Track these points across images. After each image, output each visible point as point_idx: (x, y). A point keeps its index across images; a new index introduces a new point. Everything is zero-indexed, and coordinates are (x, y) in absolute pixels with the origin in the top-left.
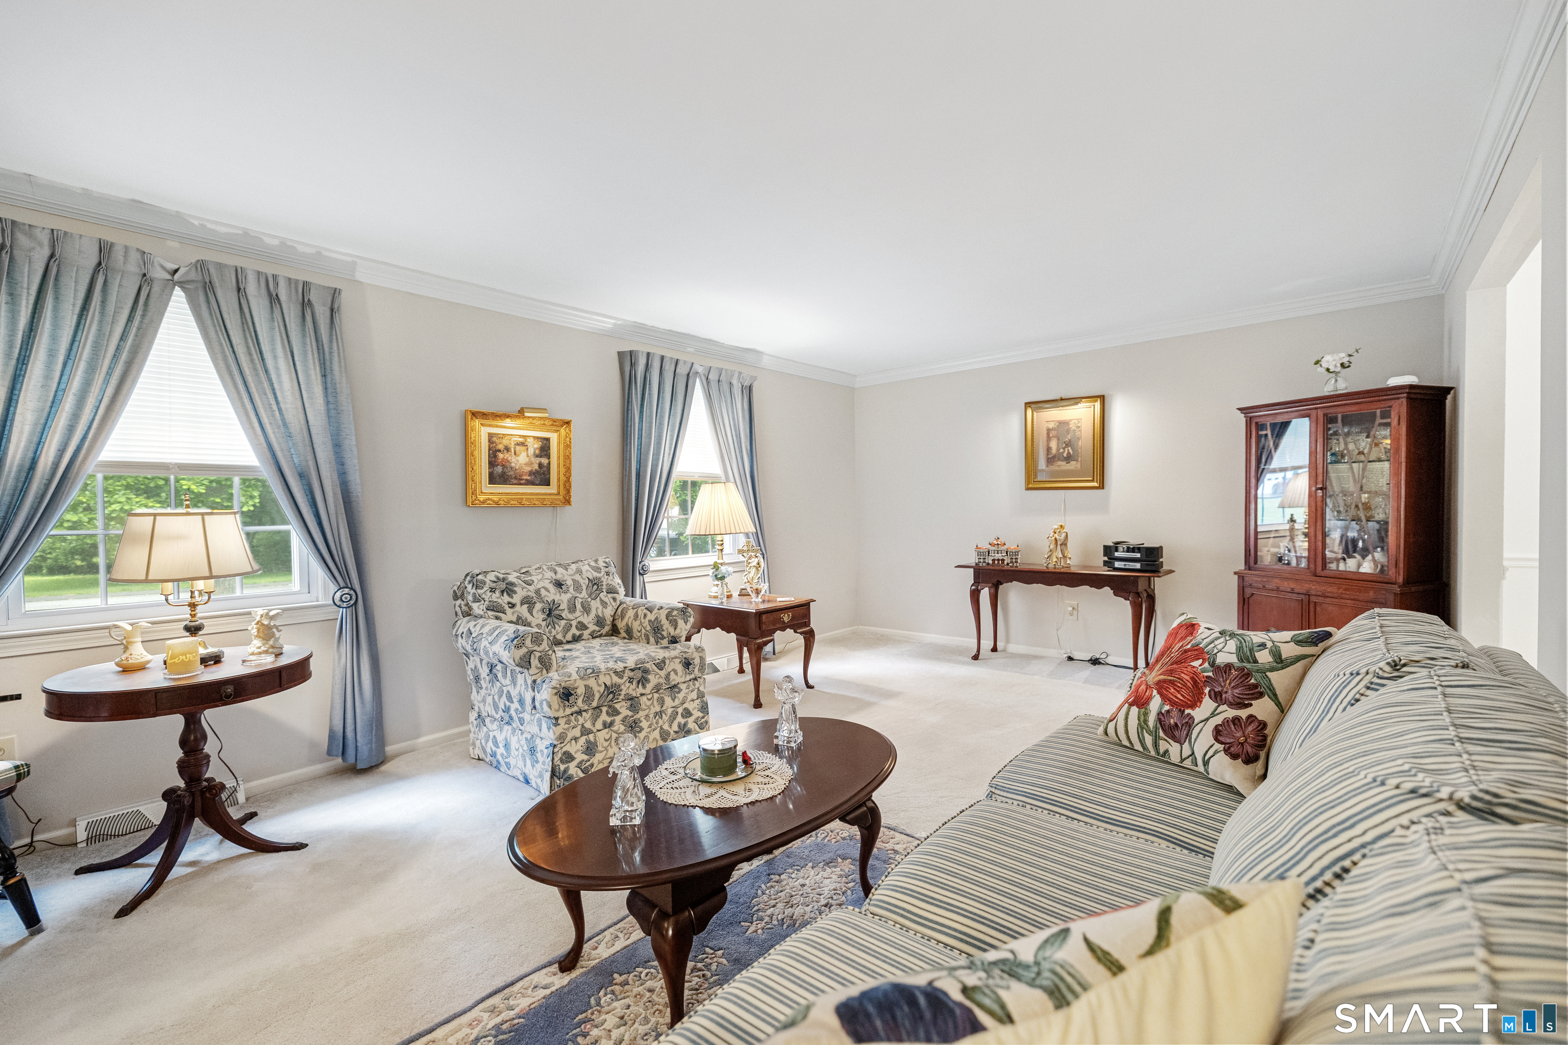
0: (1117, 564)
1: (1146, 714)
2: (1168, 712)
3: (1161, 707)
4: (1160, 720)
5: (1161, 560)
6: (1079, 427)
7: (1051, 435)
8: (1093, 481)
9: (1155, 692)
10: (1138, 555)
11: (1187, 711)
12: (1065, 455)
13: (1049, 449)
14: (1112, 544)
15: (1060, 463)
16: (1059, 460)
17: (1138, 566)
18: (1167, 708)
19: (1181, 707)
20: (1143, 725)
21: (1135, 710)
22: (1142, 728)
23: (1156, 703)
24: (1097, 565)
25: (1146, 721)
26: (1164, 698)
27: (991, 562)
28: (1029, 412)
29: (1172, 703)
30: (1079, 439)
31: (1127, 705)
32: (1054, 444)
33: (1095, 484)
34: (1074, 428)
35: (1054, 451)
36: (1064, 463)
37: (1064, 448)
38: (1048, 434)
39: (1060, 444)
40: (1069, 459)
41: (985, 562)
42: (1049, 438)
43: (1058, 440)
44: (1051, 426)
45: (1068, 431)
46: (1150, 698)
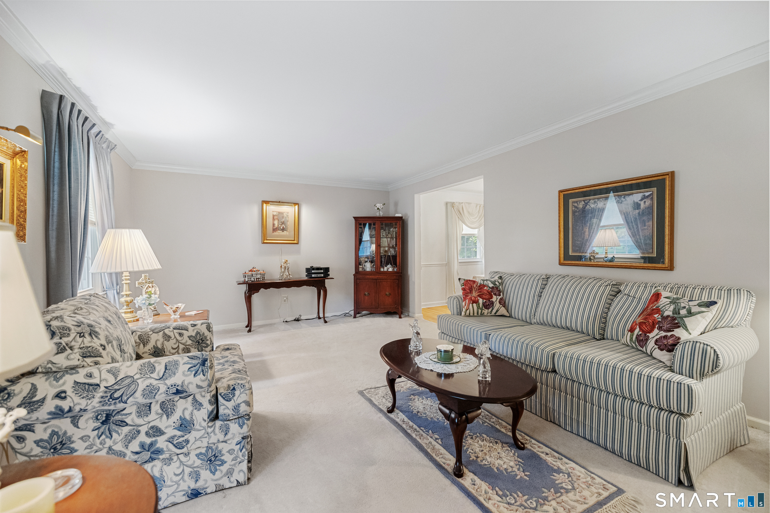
0: (313, 276)
1: (479, 304)
2: (485, 302)
3: (483, 301)
4: (483, 305)
5: (329, 273)
6: (288, 216)
7: (275, 218)
8: (294, 240)
9: (479, 298)
10: (322, 271)
11: (491, 300)
12: (282, 228)
13: (274, 225)
14: (310, 267)
15: (279, 231)
16: (279, 230)
17: (322, 275)
18: (485, 301)
19: (489, 299)
20: (478, 307)
21: (475, 305)
22: (478, 308)
23: (481, 301)
24: (303, 276)
25: (479, 306)
26: (483, 299)
27: (253, 280)
28: (265, 205)
29: (486, 299)
30: (288, 221)
31: (471, 304)
32: (276, 222)
33: (295, 242)
34: (286, 216)
35: (276, 226)
36: (281, 232)
37: (281, 225)
38: (273, 217)
39: (279, 223)
40: (283, 230)
41: (250, 280)
42: (274, 219)
43: (278, 220)
44: (275, 214)
45: (283, 217)
46: (478, 300)
